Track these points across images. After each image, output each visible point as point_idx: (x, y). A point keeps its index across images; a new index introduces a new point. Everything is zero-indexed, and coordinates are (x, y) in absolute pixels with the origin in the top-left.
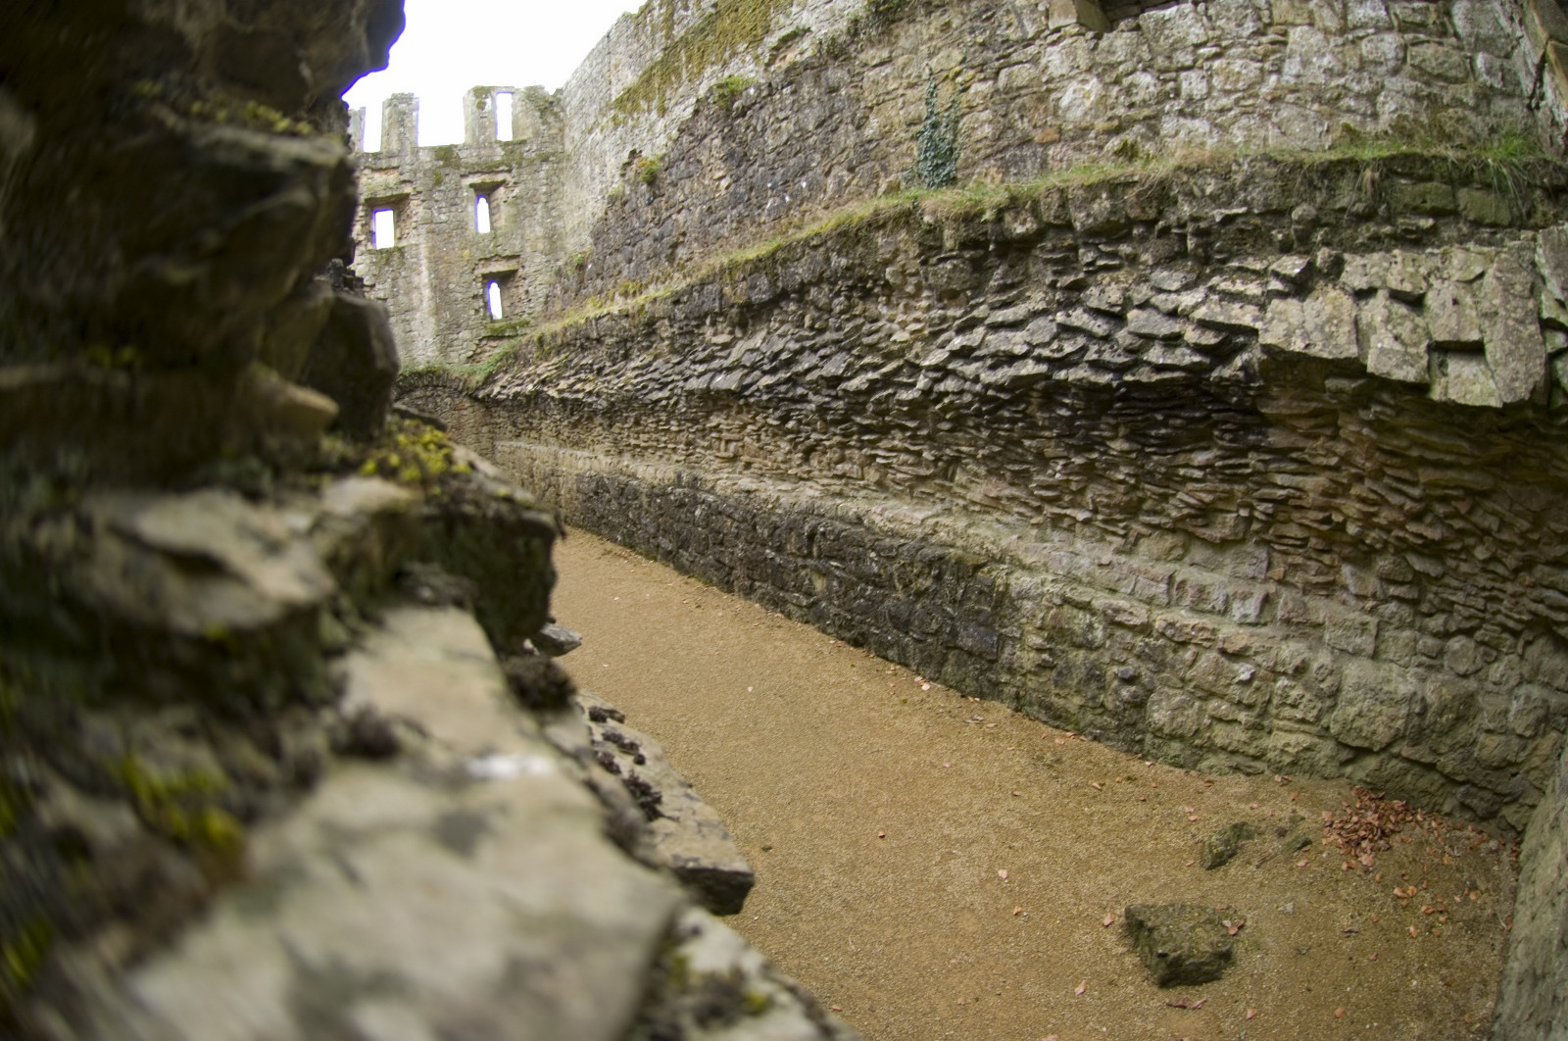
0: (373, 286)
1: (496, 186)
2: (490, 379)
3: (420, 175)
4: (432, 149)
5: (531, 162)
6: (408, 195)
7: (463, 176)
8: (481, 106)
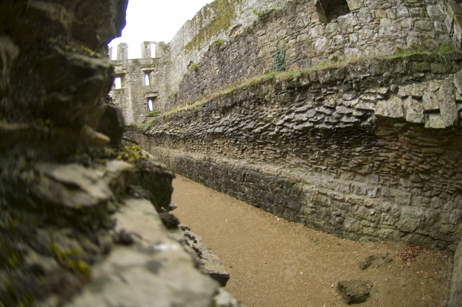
0: (115, 100)
1: (151, 71)
2: (149, 129)
3: (128, 67)
4: (132, 60)
5: (161, 64)
6: (125, 73)
7: (141, 68)
8: (146, 47)
